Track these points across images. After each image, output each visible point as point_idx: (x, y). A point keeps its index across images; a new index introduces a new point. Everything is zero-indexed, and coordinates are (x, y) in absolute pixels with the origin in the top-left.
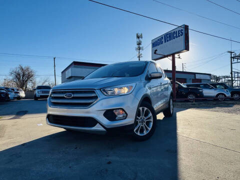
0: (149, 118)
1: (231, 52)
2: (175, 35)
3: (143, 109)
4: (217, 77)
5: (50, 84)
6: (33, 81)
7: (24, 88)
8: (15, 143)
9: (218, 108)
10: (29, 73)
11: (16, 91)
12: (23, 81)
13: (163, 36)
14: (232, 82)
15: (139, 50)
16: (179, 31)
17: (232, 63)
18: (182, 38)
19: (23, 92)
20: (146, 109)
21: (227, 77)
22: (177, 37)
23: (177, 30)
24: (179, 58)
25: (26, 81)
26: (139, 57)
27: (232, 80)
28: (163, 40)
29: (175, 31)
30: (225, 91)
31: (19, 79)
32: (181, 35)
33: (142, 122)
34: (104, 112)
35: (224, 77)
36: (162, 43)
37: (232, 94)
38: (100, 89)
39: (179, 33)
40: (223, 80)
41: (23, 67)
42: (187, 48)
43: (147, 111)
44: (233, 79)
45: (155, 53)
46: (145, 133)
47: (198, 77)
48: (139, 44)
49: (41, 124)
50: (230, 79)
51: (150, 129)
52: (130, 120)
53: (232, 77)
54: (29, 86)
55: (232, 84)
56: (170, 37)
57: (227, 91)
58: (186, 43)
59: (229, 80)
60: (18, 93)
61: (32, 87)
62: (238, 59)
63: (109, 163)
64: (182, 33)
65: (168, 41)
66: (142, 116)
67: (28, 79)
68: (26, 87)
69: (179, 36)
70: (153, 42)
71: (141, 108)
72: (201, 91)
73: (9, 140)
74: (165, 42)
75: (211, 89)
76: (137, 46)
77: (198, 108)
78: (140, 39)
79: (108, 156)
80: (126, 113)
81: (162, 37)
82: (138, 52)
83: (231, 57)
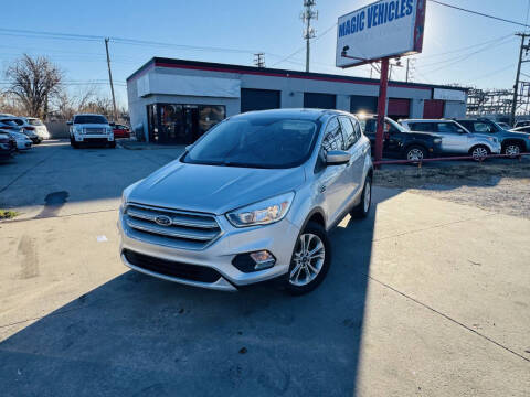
0: (317, 253)
1: (524, 36)
2: (393, 11)
3: (307, 238)
4: (482, 93)
5: (101, 99)
6: (61, 94)
7: (42, 109)
8: (63, 293)
9: (464, 188)
10: (48, 74)
11: (26, 124)
12: (38, 93)
13: (366, 11)
14: (514, 105)
15: (309, 18)
16: (404, 2)
17: (521, 62)
18: (410, 20)
19: (44, 127)
20: (312, 236)
21: (505, 93)
22: (397, 17)
24: (399, 64)
25: (45, 93)
26: (308, 37)
27: (515, 101)
28: (365, 21)
30: (491, 139)
31: (27, 89)
32: (408, 13)
33: (304, 261)
34: (232, 258)
35: (499, 93)
36: (361, 29)
37: (505, 145)
38: (225, 214)
39: (403, 8)
40: (496, 99)
41: (34, 60)
42: (417, 47)
43: (314, 239)
44: (519, 98)
45: (344, 54)
46: (308, 280)
47: (438, 95)
48: (309, 3)
49: (104, 238)
50: (511, 97)
51: (317, 271)
52: (281, 268)
53: (516, 95)
54: (54, 104)
55: (514, 109)
56: (381, 14)
57: (495, 140)
58: (416, 33)
59: (508, 101)
60: (33, 129)
61: (61, 107)
63: (243, 351)
64: (410, 7)
65: (375, 24)
66: (305, 251)
67: (48, 87)
68: (46, 108)
69: (403, 15)
70: (341, 23)
71: (303, 237)
72: (436, 141)
73: (52, 285)
74: (369, 26)
75: (461, 134)
76: (304, 9)
77: (424, 188)
79: (240, 333)
80: (273, 257)
81: (363, 13)
82: (305, 26)
83: (523, 47)
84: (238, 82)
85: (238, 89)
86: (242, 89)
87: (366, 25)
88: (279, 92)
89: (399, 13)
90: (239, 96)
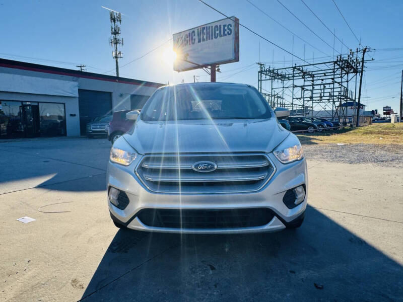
1: (261, 65)
2: (218, 32)
13: (196, 30)
15: (116, 43)
16: (225, 26)
18: (230, 39)
22: (221, 36)
23: (222, 24)
24: (219, 70)
26: (116, 57)
28: (196, 37)
29: (218, 24)
32: (229, 34)
34: (283, 195)
36: (193, 44)
39: (225, 30)
42: (237, 59)
48: (116, 33)
56: (208, 33)
58: (235, 48)
62: (266, 75)
64: (230, 30)
65: (204, 40)
69: (225, 35)
74: (199, 41)
76: (112, 36)
78: (118, 23)
81: (194, 32)
84: (76, 83)
85: (77, 89)
86: (79, 90)
87: (197, 41)
88: (110, 94)
89: (222, 33)
90: (77, 95)
